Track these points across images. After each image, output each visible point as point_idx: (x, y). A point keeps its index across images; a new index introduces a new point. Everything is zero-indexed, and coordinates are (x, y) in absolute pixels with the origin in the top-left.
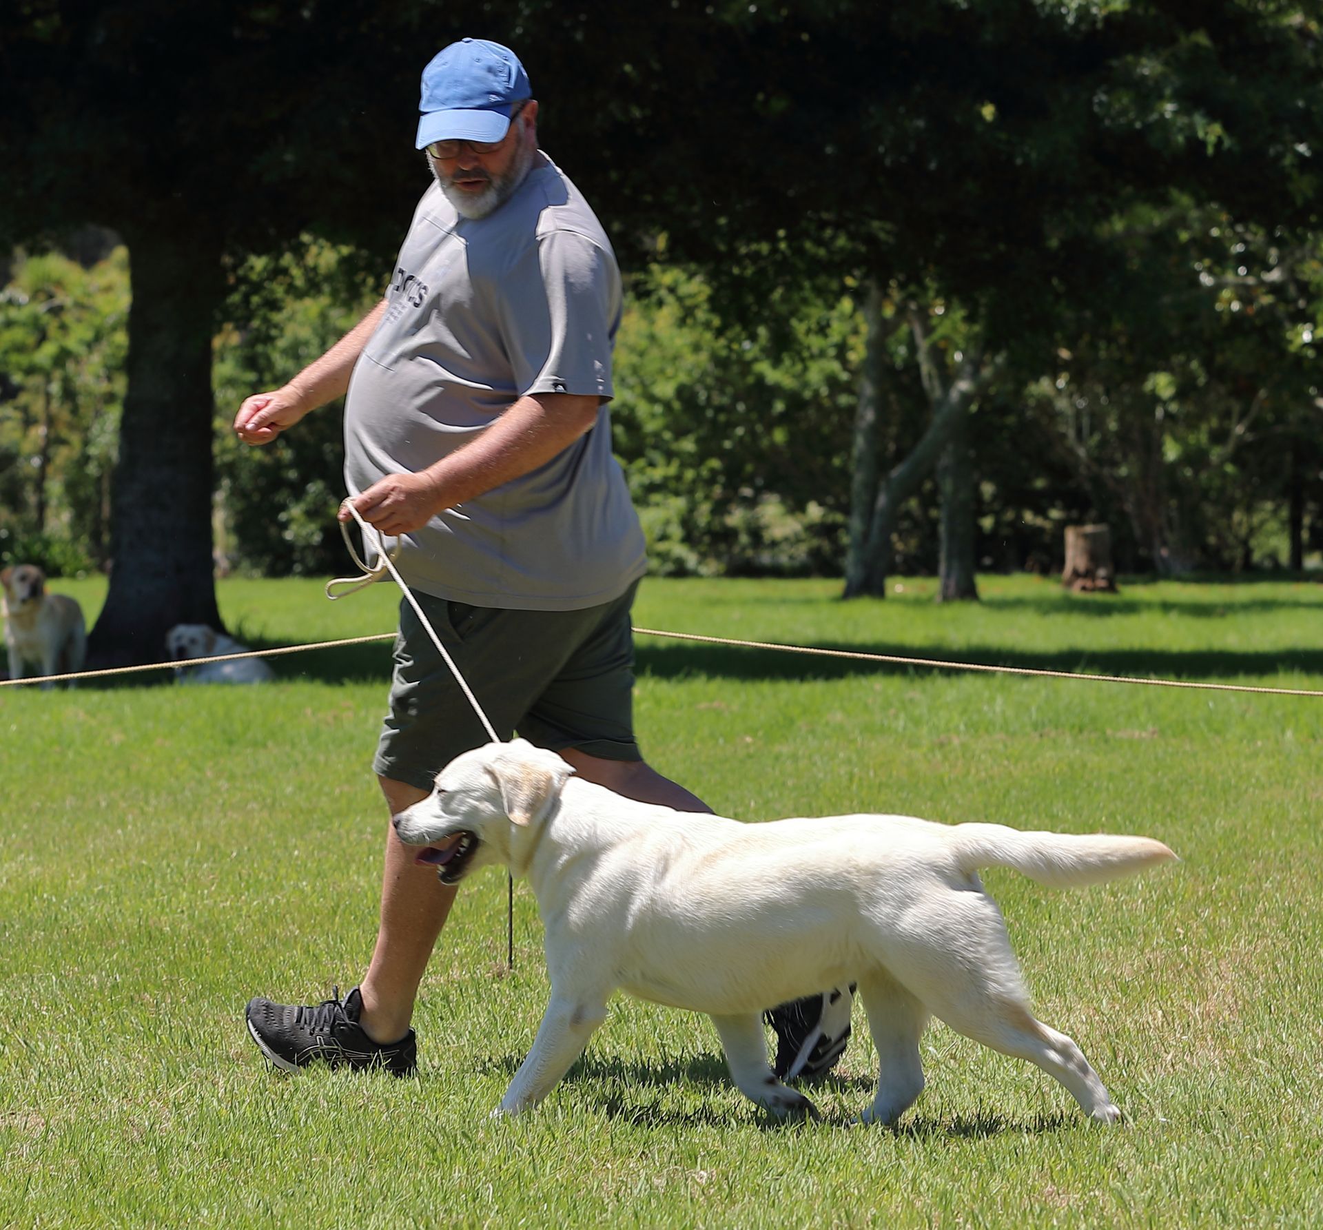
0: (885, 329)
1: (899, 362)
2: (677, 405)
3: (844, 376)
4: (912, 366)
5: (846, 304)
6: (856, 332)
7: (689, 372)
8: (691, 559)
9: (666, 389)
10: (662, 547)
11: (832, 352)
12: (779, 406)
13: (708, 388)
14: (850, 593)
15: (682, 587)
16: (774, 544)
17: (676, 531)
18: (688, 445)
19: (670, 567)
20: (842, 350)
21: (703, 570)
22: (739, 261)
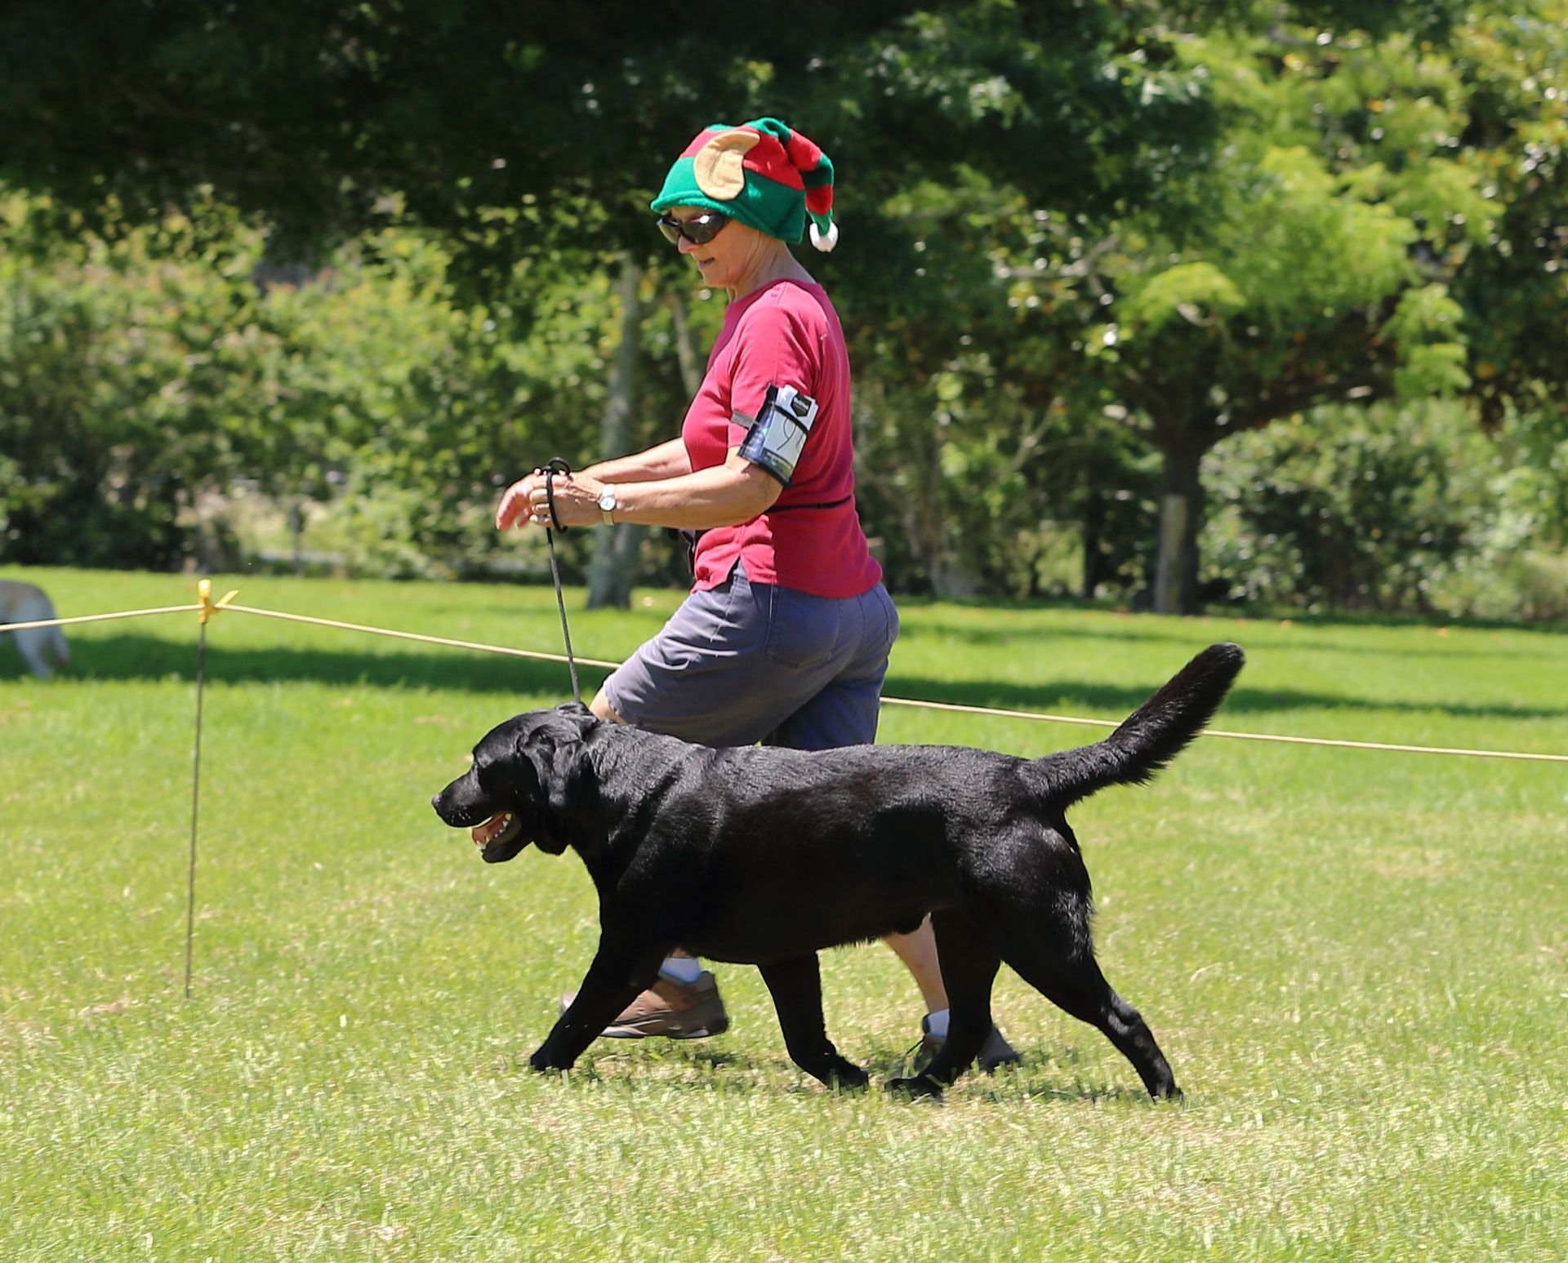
0: (643, 311)
1: (657, 351)
2: (409, 390)
3: (596, 364)
4: (672, 357)
5: (600, 282)
6: (610, 316)
7: (424, 354)
8: (419, 561)
9: (398, 372)
10: (388, 546)
11: (584, 336)
12: (522, 395)
13: (445, 372)
14: (592, 605)
15: (407, 590)
16: (511, 548)
17: (403, 528)
18: (418, 435)
19: (395, 569)
20: (594, 336)
21: (431, 573)
22: (479, 227)
